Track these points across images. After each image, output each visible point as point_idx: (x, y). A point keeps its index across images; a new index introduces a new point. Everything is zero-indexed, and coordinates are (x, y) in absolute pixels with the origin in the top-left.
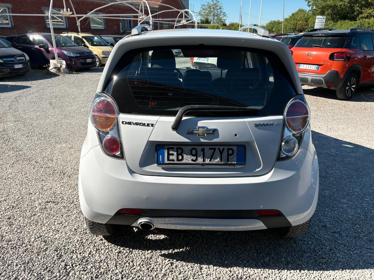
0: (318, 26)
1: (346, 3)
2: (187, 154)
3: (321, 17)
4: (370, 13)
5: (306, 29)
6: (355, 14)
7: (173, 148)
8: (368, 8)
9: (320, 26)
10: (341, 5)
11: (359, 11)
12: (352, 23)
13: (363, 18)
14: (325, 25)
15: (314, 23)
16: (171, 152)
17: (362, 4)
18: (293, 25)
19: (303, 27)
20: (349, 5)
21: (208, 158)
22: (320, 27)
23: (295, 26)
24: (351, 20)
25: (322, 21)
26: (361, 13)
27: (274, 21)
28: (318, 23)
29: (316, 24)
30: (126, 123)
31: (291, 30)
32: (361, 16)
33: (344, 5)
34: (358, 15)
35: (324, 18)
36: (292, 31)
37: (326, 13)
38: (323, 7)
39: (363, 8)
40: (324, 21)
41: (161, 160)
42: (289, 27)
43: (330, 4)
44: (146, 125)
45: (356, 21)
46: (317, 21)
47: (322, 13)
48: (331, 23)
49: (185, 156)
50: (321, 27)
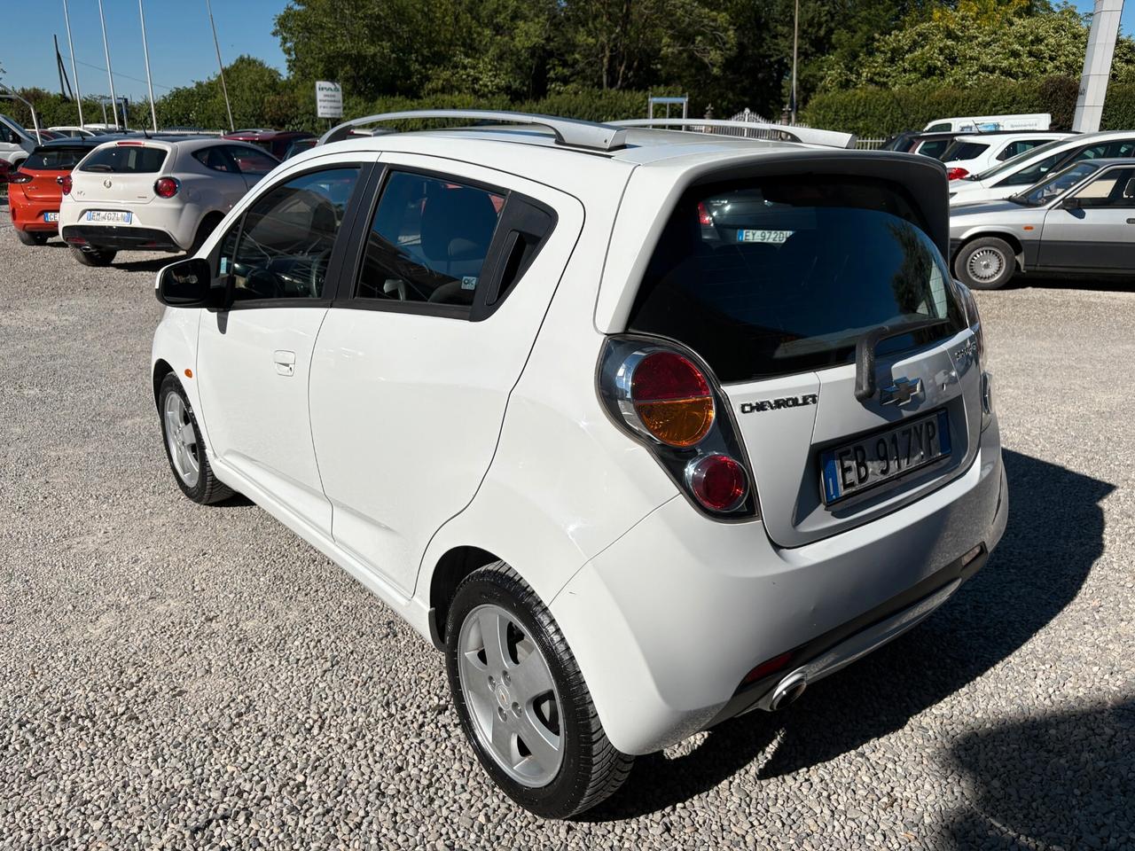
0: (325, 111)
1: (385, 51)
2: (872, 460)
3: (327, 84)
4: (447, 80)
5: (293, 118)
6: (415, 80)
7: (848, 452)
8: (439, 67)
9: (333, 111)
10: (375, 55)
11: (421, 73)
12: (413, 104)
13: (435, 91)
14: (344, 108)
15: (313, 101)
16: (847, 463)
17: (422, 55)
18: (251, 104)
19: (284, 112)
20: (394, 55)
21: (904, 459)
22: (332, 114)
23: (259, 108)
24: (407, 97)
25: (334, 96)
26: (428, 79)
27: (189, 90)
28: (325, 101)
29: (319, 104)
30: (752, 409)
31: (249, 120)
32: (429, 86)
33: (383, 56)
34: (422, 84)
35: (336, 89)
36: (254, 123)
37: (341, 73)
38: (329, 57)
39: (428, 66)
40: (339, 96)
41: (832, 493)
42: (243, 111)
43: (345, 50)
44: (801, 401)
45: (421, 98)
46: (320, 95)
47: (330, 76)
48: (360, 103)
49: (869, 464)
50: (335, 114)
